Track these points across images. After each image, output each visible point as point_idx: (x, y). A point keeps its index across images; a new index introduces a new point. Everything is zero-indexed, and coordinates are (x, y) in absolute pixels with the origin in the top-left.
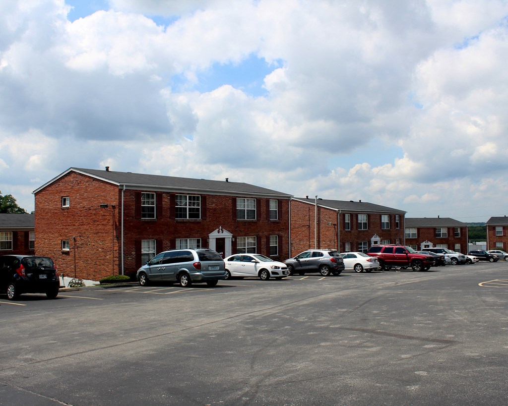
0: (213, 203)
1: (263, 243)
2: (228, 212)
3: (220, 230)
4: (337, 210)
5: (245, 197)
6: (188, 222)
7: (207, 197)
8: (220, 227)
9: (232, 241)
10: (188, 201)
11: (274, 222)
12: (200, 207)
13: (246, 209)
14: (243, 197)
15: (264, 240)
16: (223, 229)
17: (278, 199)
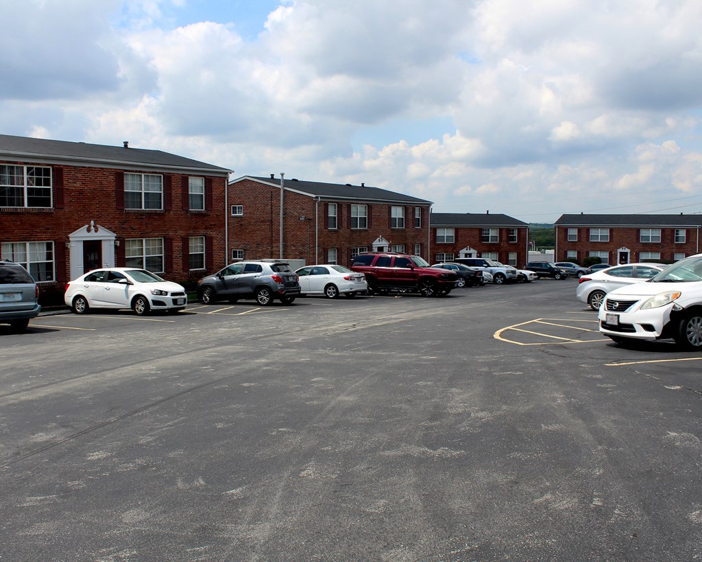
0: (76, 180)
1: (175, 249)
2: (108, 196)
3: (92, 228)
4: (314, 196)
5: (140, 172)
6: (27, 212)
7: (65, 170)
8: (92, 222)
9: (116, 247)
10: (26, 176)
11: (199, 215)
12: (51, 187)
13: (143, 192)
14: (136, 171)
15: (177, 245)
16: (98, 226)
17: (204, 176)
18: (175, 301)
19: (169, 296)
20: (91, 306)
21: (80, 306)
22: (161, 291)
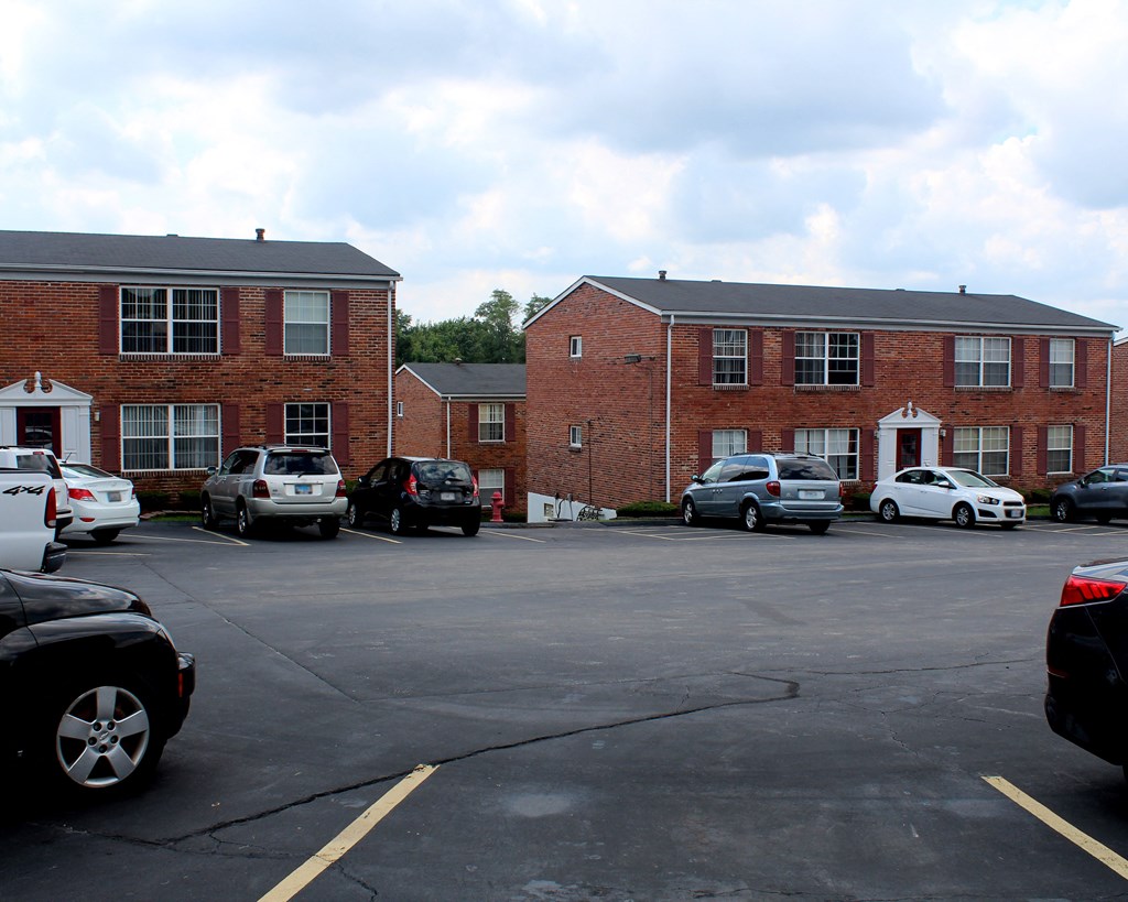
0: (892, 347)
1: (1026, 442)
2: (932, 369)
3: (910, 411)
5: (979, 335)
6: (827, 390)
7: (877, 336)
8: (910, 404)
9: (941, 437)
10: (827, 345)
11: (1064, 393)
12: (858, 359)
13: (982, 362)
14: (973, 335)
15: (1030, 437)
16: (917, 409)
17: (1075, 338)
18: (1008, 513)
19: (1001, 505)
20: (902, 514)
21: (888, 514)
22: (991, 499)
